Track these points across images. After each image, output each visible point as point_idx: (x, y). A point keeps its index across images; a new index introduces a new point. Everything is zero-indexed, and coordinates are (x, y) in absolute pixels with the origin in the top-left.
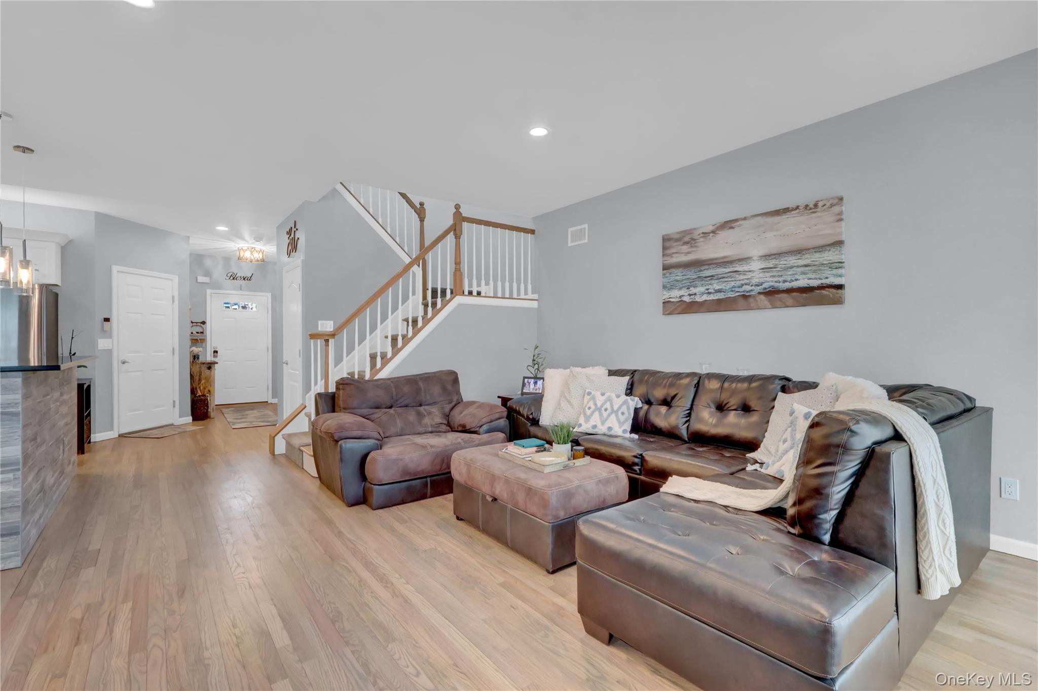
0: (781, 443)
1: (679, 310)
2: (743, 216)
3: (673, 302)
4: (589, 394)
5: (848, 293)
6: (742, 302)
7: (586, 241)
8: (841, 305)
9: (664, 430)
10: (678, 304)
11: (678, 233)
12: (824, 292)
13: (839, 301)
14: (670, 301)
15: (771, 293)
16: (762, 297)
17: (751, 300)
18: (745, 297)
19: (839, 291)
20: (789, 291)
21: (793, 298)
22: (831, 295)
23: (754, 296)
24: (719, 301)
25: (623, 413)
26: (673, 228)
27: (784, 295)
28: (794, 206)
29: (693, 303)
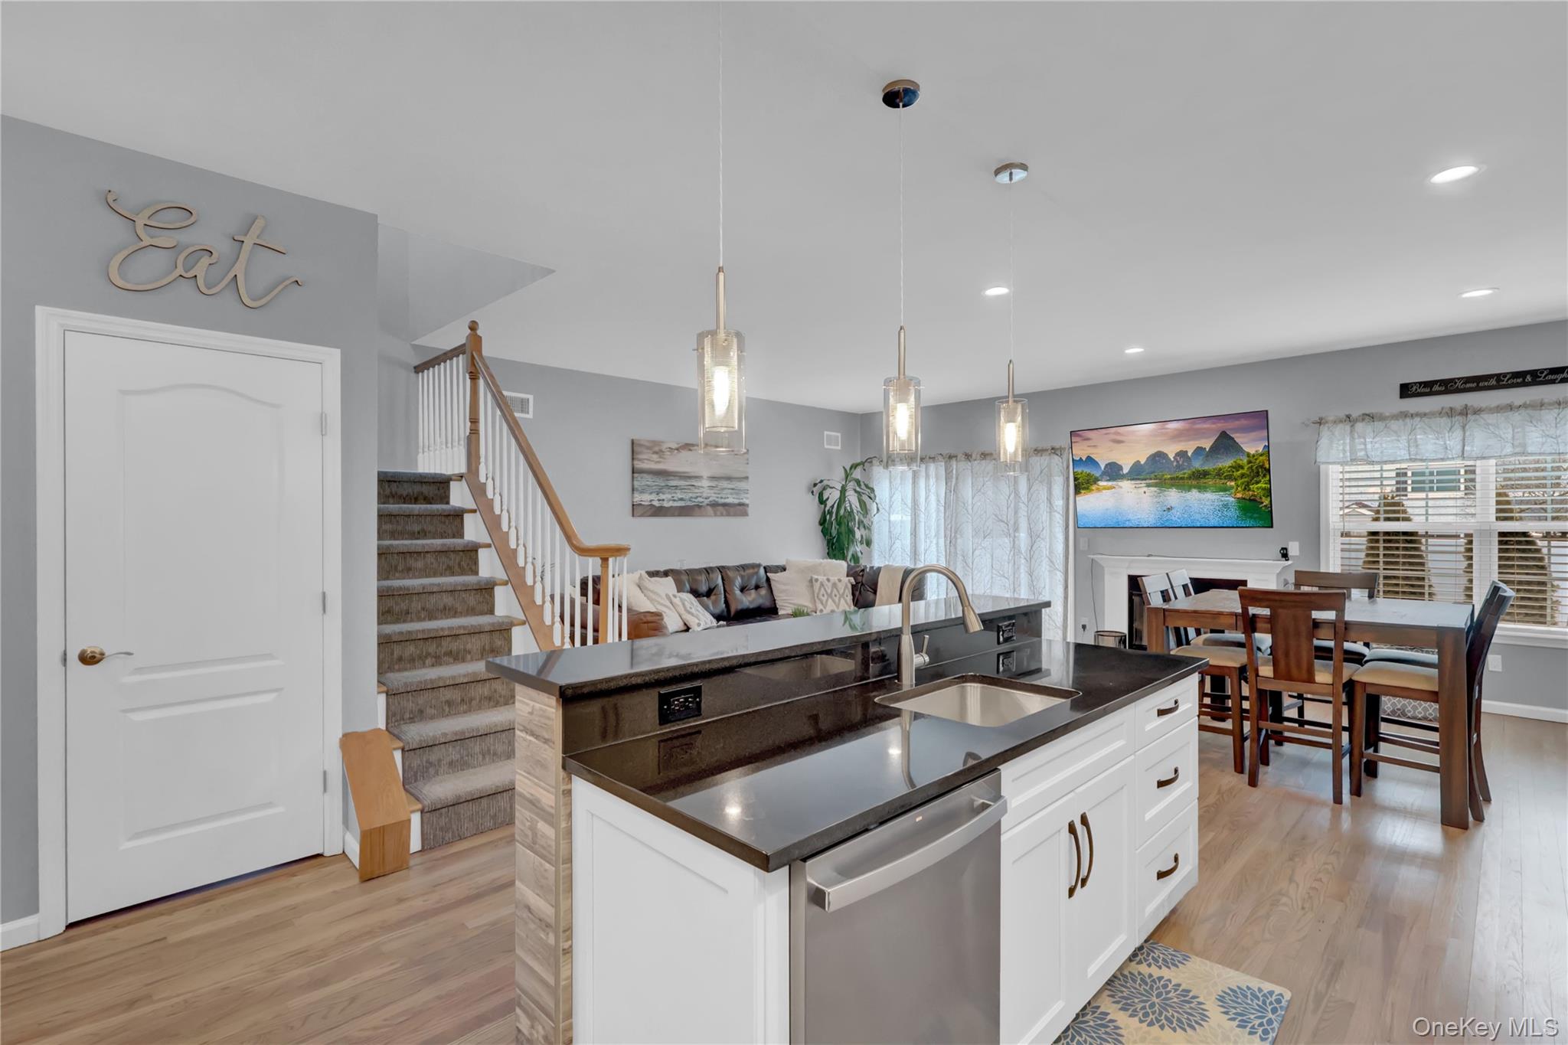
1: (649, 514)
3: (644, 505)
5: (750, 510)
6: (697, 509)
7: (530, 416)
8: (746, 517)
11: (648, 441)
13: (745, 514)
14: (641, 504)
15: (714, 505)
16: (709, 508)
17: (703, 509)
20: (724, 505)
26: (643, 435)
27: (720, 508)
29: (661, 508)
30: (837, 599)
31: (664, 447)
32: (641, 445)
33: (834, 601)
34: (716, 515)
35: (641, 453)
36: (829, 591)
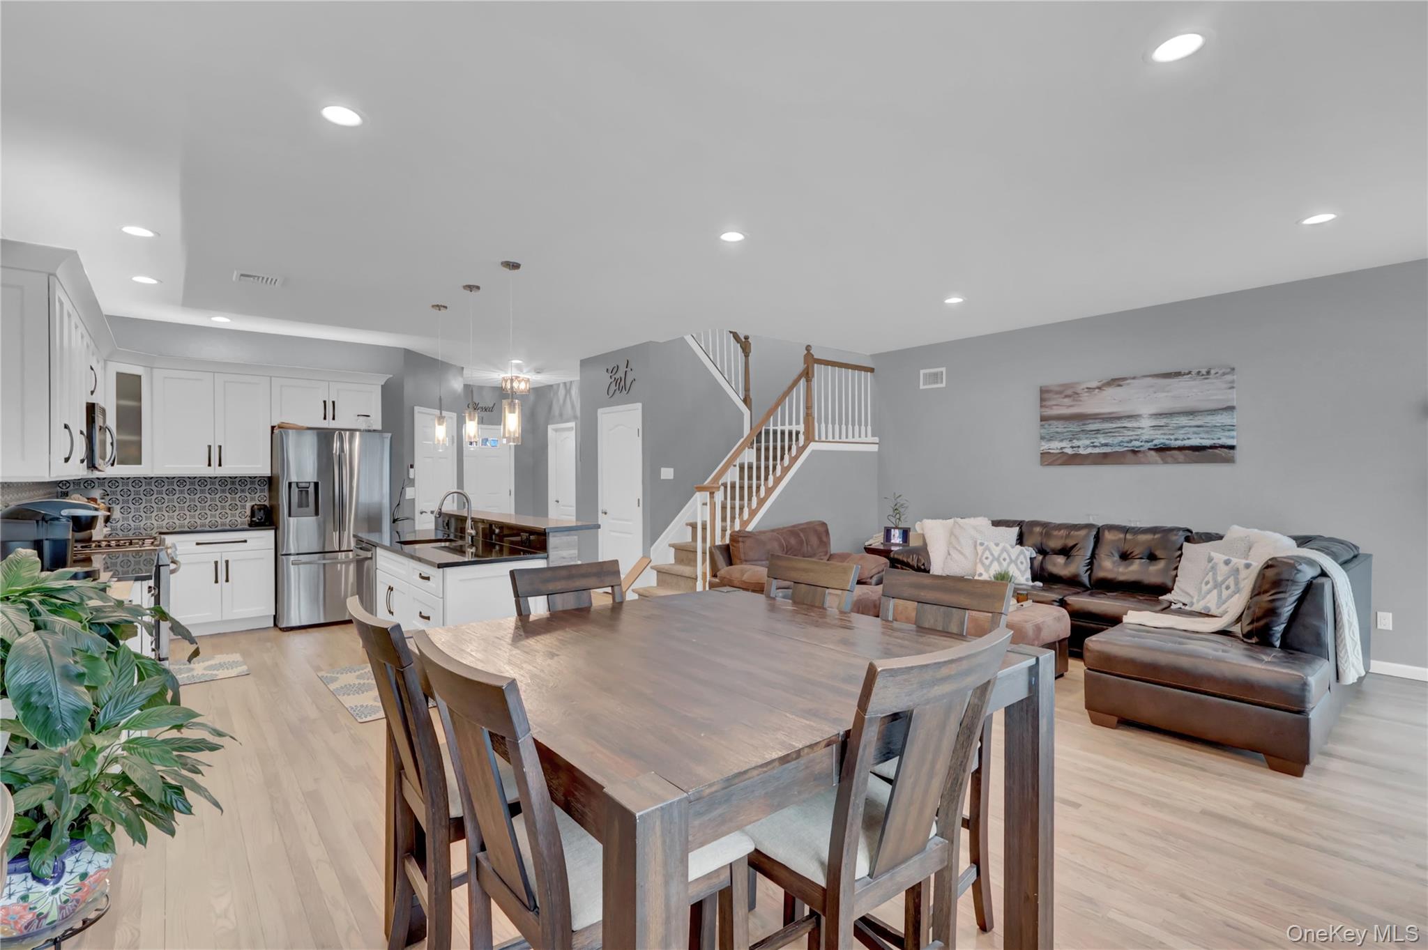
0: (1203, 585)
1: (1059, 462)
2: (1132, 376)
3: (1053, 453)
4: (982, 544)
5: (1237, 453)
6: (1130, 456)
7: (944, 385)
8: (1232, 464)
9: (1065, 578)
10: (1059, 455)
11: (1059, 386)
12: (1216, 451)
13: (1230, 460)
14: (1049, 453)
15: (1162, 449)
16: (1153, 453)
17: (1140, 455)
18: (1134, 452)
19: (1231, 451)
20: (1180, 449)
21: (1185, 455)
22: (1223, 455)
23: (1144, 452)
24: (1105, 455)
25: (1022, 563)
26: (1053, 379)
27: (1176, 453)
28: (1187, 371)
29: (1076, 456)
30: (1225, 593)
31: (1079, 389)
32: (1048, 391)
33: (1220, 595)
34: (1165, 462)
35: (1049, 399)
36: (1220, 579)
